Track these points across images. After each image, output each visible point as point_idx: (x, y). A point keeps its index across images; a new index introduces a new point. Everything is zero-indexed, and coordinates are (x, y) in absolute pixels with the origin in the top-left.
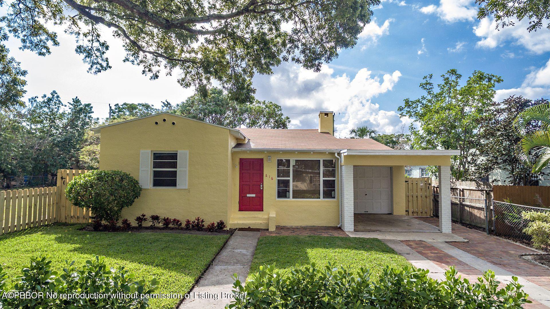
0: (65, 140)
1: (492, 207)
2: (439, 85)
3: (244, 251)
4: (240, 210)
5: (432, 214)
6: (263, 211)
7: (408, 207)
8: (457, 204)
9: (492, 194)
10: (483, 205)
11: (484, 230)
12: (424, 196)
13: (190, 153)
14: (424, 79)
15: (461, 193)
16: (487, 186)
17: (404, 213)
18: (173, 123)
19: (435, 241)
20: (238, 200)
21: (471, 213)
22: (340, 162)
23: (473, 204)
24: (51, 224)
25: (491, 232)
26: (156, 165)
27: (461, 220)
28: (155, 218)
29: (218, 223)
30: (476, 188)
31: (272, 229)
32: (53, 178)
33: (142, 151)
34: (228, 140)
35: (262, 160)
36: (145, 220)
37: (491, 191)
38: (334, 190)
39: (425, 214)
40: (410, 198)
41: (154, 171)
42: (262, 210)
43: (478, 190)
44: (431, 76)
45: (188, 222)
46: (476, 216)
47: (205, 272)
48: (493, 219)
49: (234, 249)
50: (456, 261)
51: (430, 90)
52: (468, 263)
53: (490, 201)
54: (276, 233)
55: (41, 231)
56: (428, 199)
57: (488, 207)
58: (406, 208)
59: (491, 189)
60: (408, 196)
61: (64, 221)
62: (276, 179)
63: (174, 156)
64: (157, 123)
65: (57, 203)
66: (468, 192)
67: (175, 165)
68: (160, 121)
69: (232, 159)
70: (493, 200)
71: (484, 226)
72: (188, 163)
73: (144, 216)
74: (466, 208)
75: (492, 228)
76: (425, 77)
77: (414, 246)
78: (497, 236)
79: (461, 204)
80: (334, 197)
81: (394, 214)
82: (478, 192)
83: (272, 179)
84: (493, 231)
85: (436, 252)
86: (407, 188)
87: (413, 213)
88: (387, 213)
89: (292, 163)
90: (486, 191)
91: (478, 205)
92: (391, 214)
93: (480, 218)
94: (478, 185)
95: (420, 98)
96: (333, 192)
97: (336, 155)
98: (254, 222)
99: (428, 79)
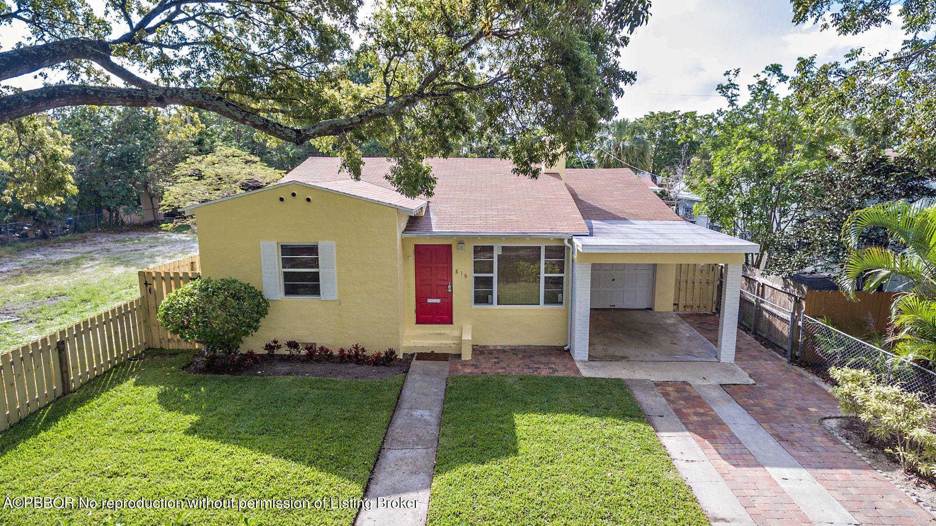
0: (122, 155)
1: (800, 323)
2: (749, 87)
3: (426, 414)
4: (419, 321)
5: (714, 308)
6: (452, 323)
7: (677, 297)
8: (752, 304)
9: (804, 303)
10: (788, 317)
11: (784, 354)
12: (704, 282)
13: (337, 245)
14: (725, 75)
15: (761, 288)
16: (798, 290)
17: (670, 308)
18: (308, 200)
19: (705, 383)
20: (414, 308)
21: (770, 323)
22: (571, 253)
23: (774, 311)
24: (142, 353)
25: (794, 360)
26: (286, 263)
27: (755, 329)
28: (293, 345)
29: (386, 353)
30: (782, 288)
31: (467, 356)
32: (111, 215)
33: (263, 243)
34: (396, 225)
35: (450, 246)
36: (279, 347)
37: (804, 299)
38: (562, 292)
39: (704, 309)
40: (683, 284)
41: (285, 273)
42: (450, 322)
43: (785, 292)
44: (738, 71)
45: (342, 351)
46: (776, 329)
47: (375, 466)
48: (800, 340)
49: (411, 408)
50: (726, 434)
51: (733, 98)
52: (741, 438)
53: (799, 313)
54: (473, 365)
55: (132, 374)
56: (710, 287)
57: (794, 321)
58: (675, 299)
59: (804, 297)
60: (678, 282)
61: (158, 346)
62: (472, 275)
63: (313, 250)
64: (282, 199)
65: (145, 321)
66: (770, 291)
67: (315, 263)
68: (287, 196)
69: (403, 247)
70: (804, 313)
71: (786, 347)
72: (335, 261)
73: (275, 342)
74: (764, 313)
75: (797, 354)
76: (727, 73)
77: (673, 395)
78: (801, 366)
79: (758, 306)
80: (561, 303)
81: (656, 310)
82: (785, 294)
83: (466, 276)
84: (797, 357)
85: (702, 411)
86: (679, 270)
87: (685, 307)
88: (644, 307)
89: (497, 252)
90: (796, 298)
91: (781, 314)
92: (650, 309)
93: (782, 333)
94: (786, 286)
95: (715, 112)
96: (560, 295)
97: (566, 242)
98: (439, 342)
99: (731, 77)
